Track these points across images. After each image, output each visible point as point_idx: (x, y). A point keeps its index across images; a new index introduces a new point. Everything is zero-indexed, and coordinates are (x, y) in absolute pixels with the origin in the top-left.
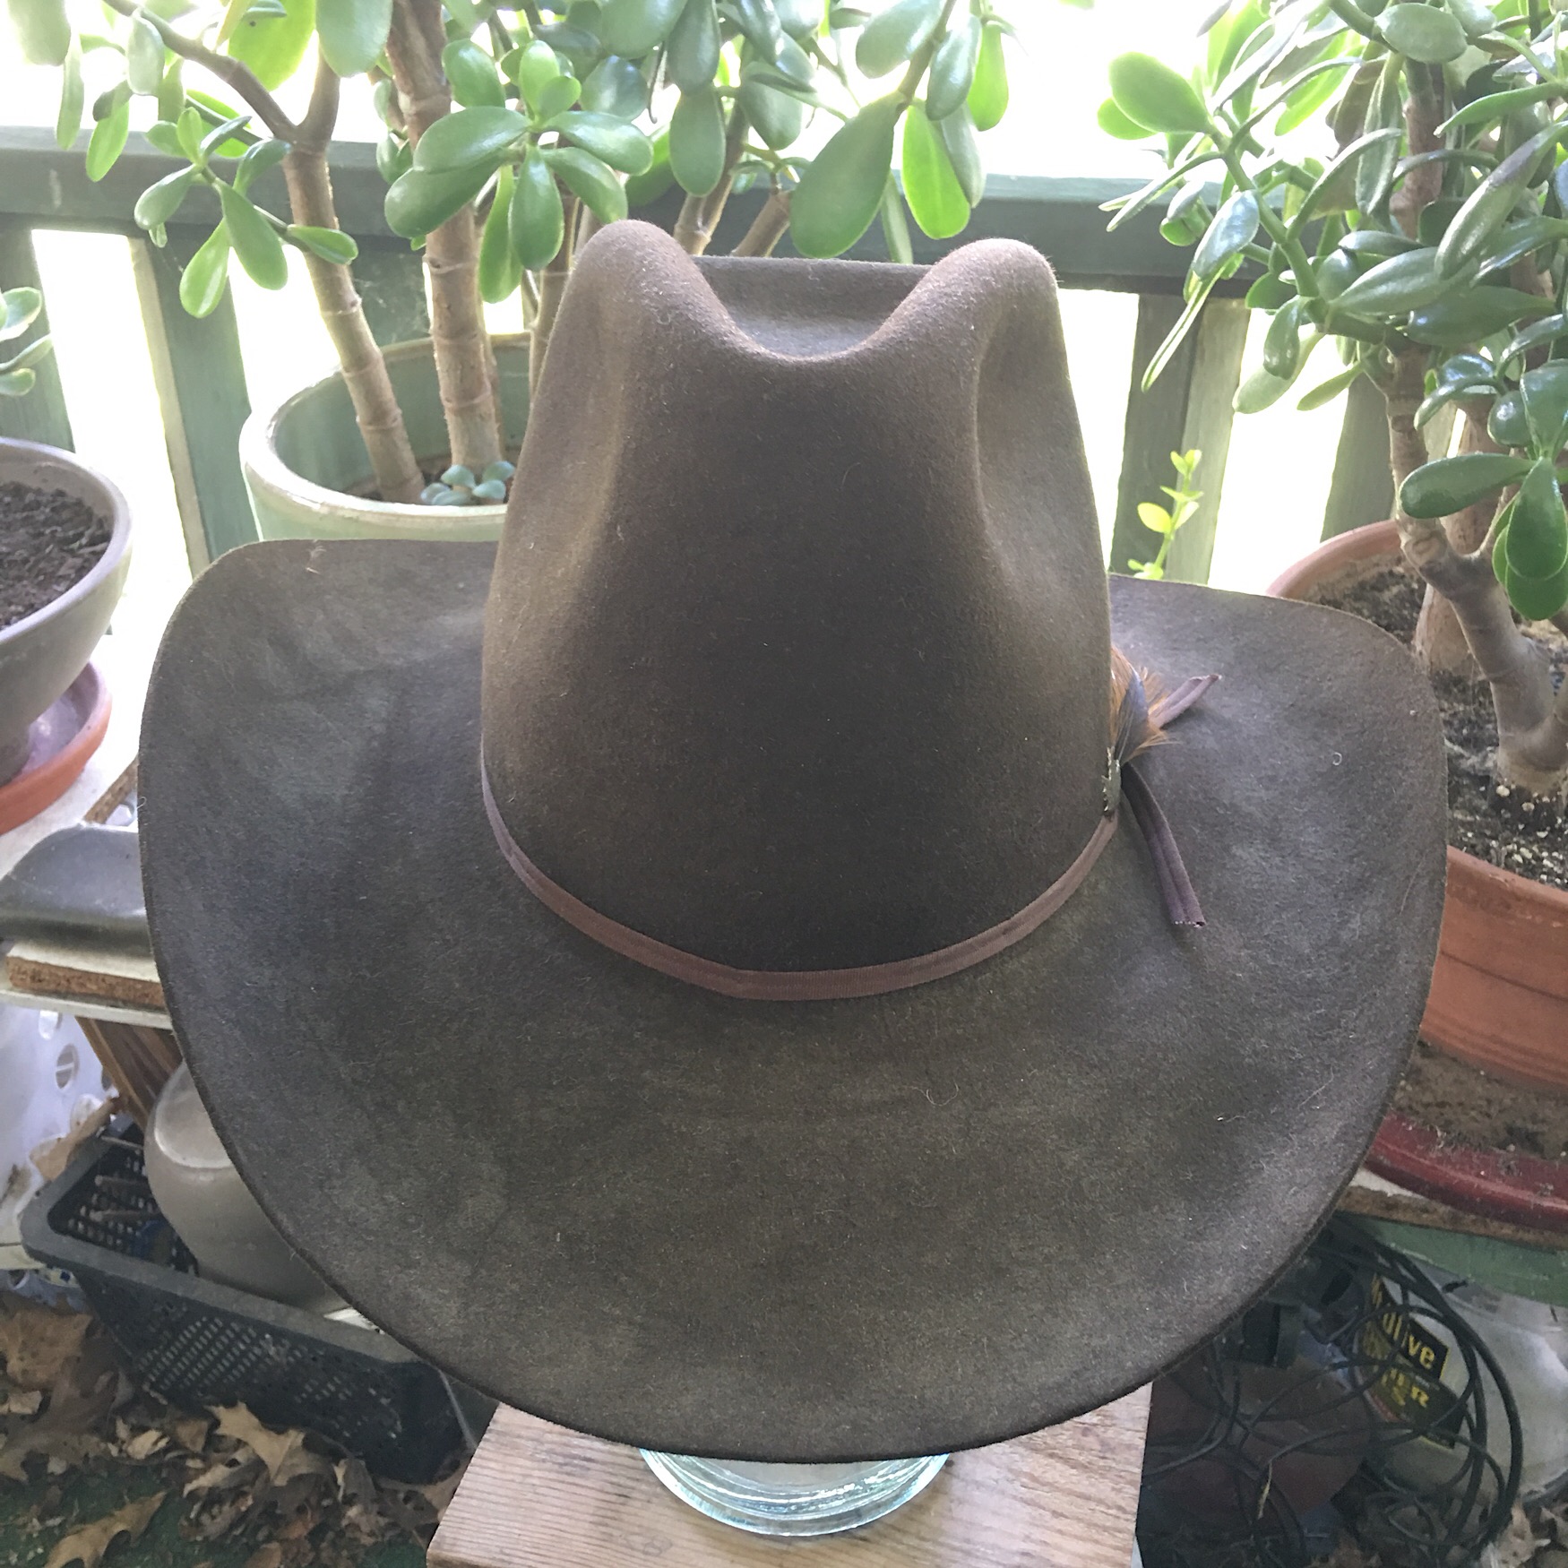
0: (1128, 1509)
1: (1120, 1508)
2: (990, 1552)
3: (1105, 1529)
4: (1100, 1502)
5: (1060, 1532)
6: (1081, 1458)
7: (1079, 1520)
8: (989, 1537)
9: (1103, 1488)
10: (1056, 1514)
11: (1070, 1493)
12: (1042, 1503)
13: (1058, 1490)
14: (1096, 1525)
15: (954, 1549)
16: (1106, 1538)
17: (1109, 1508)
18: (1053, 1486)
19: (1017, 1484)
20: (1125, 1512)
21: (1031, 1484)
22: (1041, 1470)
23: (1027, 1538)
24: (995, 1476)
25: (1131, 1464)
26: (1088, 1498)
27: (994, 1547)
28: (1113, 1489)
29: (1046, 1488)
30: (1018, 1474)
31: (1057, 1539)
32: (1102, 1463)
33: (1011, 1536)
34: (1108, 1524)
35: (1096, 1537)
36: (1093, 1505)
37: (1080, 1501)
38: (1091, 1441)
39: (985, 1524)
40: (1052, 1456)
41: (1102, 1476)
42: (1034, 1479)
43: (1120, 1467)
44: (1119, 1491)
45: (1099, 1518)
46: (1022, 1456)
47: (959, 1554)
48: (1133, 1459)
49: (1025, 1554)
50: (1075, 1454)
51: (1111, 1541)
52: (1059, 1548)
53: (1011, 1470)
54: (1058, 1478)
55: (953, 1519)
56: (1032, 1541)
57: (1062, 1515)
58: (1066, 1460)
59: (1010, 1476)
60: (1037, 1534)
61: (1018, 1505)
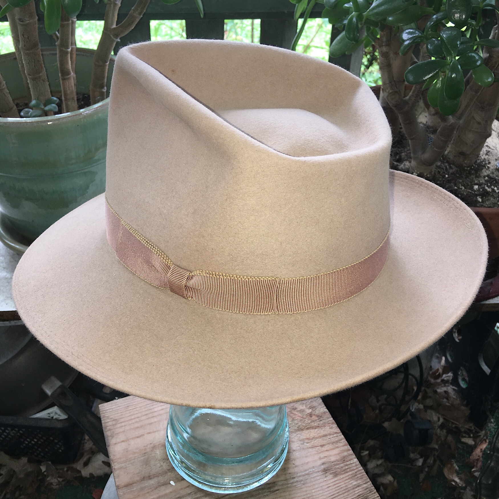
0: (338, 432)
1: (336, 433)
2: (314, 470)
3: (337, 442)
4: (330, 434)
5: (327, 450)
6: (315, 424)
7: (329, 444)
8: (311, 465)
9: (327, 430)
10: (322, 446)
11: (320, 437)
12: (316, 445)
13: (317, 438)
14: (334, 442)
15: (304, 475)
16: (340, 444)
17: (333, 435)
18: (314, 438)
19: (305, 444)
20: (338, 433)
21: (309, 441)
22: (308, 435)
23: (320, 459)
24: (298, 445)
25: (329, 418)
26: (326, 436)
27: (313, 467)
28: (330, 428)
29: (314, 440)
30: (303, 440)
31: (327, 454)
32: (321, 422)
33: (315, 461)
34: (337, 440)
35: (337, 446)
36: (329, 437)
37: (325, 438)
38: (314, 418)
39: (306, 462)
40: (307, 429)
41: (324, 426)
42: (308, 439)
43: (327, 421)
44: (331, 428)
45: (333, 440)
46: (300, 434)
47: (306, 476)
48: (328, 416)
49: (323, 464)
50: (313, 424)
51: (341, 445)
52: (331, 456)
53: (300, 441)
54: (315, 435)
55: (296, 466)
56: (322, 458)
57: (323, 445)
58: (312, 428)
59: (302, 442)
60: (322, 455)
61: (311, 450)
